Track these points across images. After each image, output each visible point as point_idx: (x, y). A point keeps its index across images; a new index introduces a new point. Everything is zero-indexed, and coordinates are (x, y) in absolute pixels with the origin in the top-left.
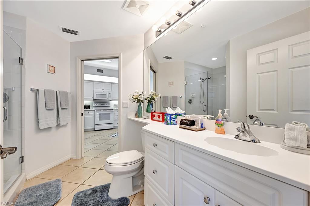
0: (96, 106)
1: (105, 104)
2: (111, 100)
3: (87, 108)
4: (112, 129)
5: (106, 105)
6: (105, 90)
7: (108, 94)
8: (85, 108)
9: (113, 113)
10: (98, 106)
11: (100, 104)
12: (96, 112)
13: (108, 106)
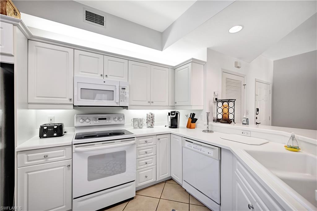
0: (85, 124)
1: (109, 119)
2: (126, 107)
3: (50, 136)
4: (132, 198)
5: (113, 122)
6: (109, 78)
7: (118, 88)
8: (41, 136)
9: (135, 146)
10: (88, 124)
11: (95, 119)
12: (76, 152)
13: (118, 122)
